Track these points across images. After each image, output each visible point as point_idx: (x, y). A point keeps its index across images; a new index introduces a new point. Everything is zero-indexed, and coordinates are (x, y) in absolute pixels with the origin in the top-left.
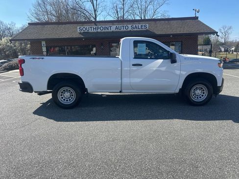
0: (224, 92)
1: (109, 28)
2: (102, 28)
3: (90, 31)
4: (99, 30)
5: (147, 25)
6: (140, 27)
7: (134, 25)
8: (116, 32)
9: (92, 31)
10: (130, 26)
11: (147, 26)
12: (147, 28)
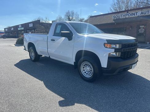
0: (134, 71)
1: (135, 14)
2: (129, 15)
3: (121, 18)
4: (127, 16)
8: (141, 16)
9: (122, 17)
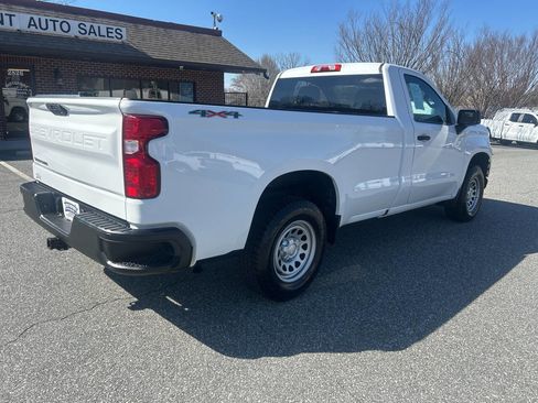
5: (124, 29)
6: (104, 32)
7: (88, 25)
8: (32, 35)
10: (74, 24)
11: (124, 33)
12: (124, 38)
